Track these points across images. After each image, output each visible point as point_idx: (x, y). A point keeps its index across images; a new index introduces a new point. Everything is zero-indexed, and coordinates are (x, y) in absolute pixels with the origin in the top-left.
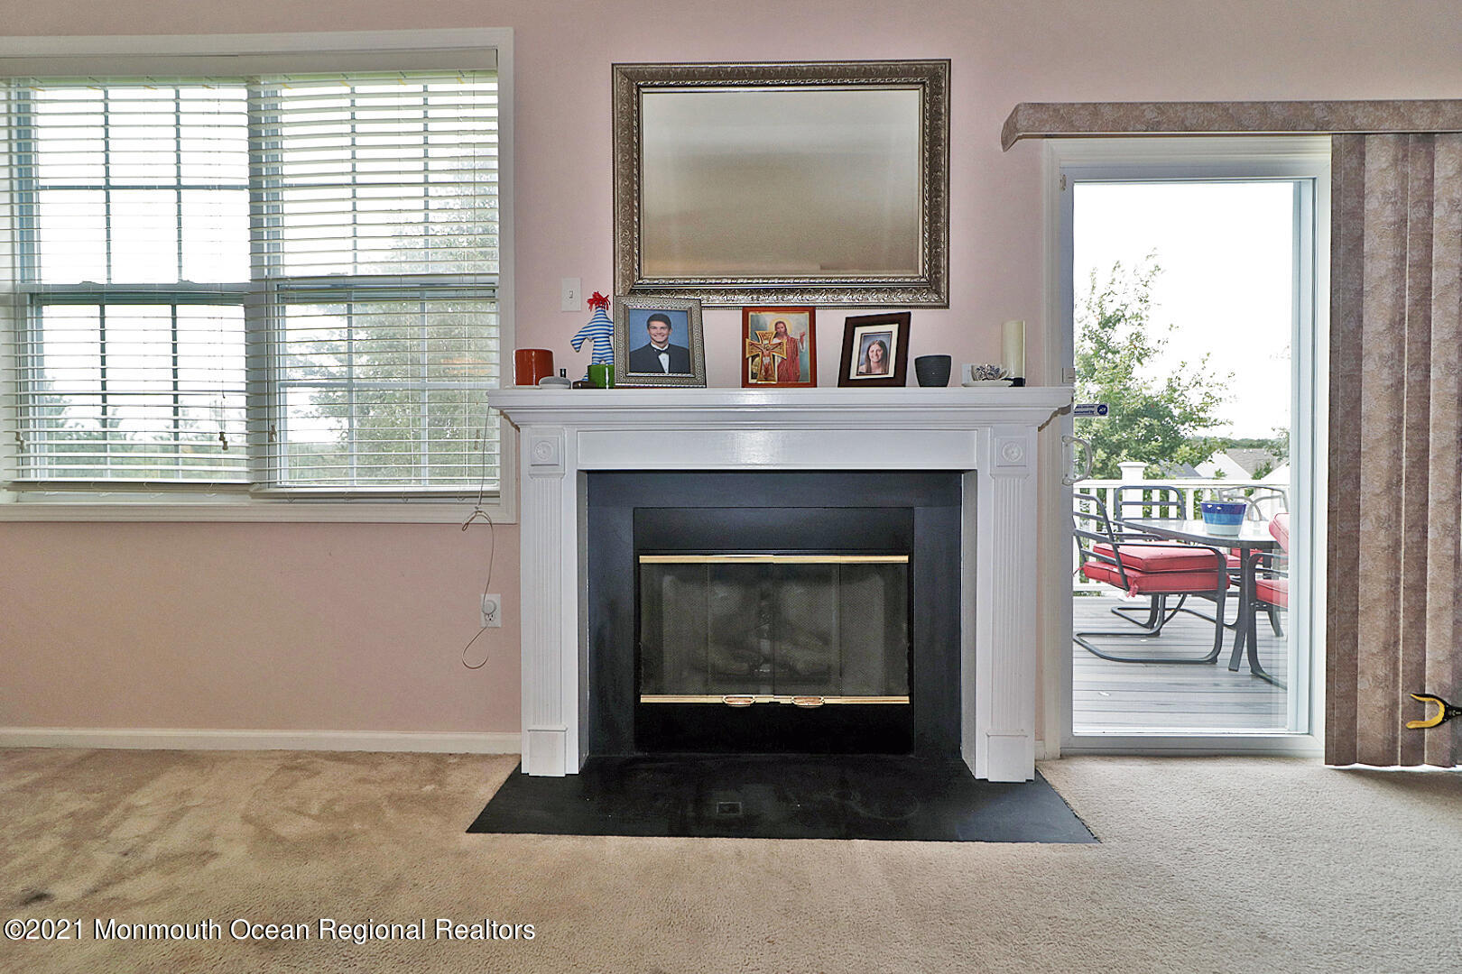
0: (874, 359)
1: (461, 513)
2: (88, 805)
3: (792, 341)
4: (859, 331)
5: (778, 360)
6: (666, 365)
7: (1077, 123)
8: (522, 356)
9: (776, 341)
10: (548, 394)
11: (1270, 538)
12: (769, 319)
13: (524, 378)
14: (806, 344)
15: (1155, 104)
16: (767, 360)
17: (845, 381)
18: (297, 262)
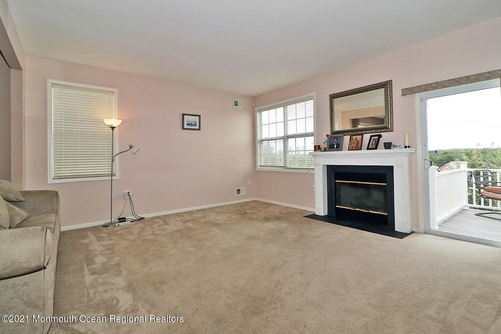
0: (373, 144)
1: (306, 171)
2: (266, 207)
3: (358, 141)
4: (373, 138)
5: (355, 145)
6: (335, 147)
7: (415, 91)
8: (315, 147)
9: (355, 141)
10: (319, 153)
12: (354, 137)
13: (315, 150)
14: (360, 142)
15: (435, 83)
16: (353, 145)
18: (291, 132)
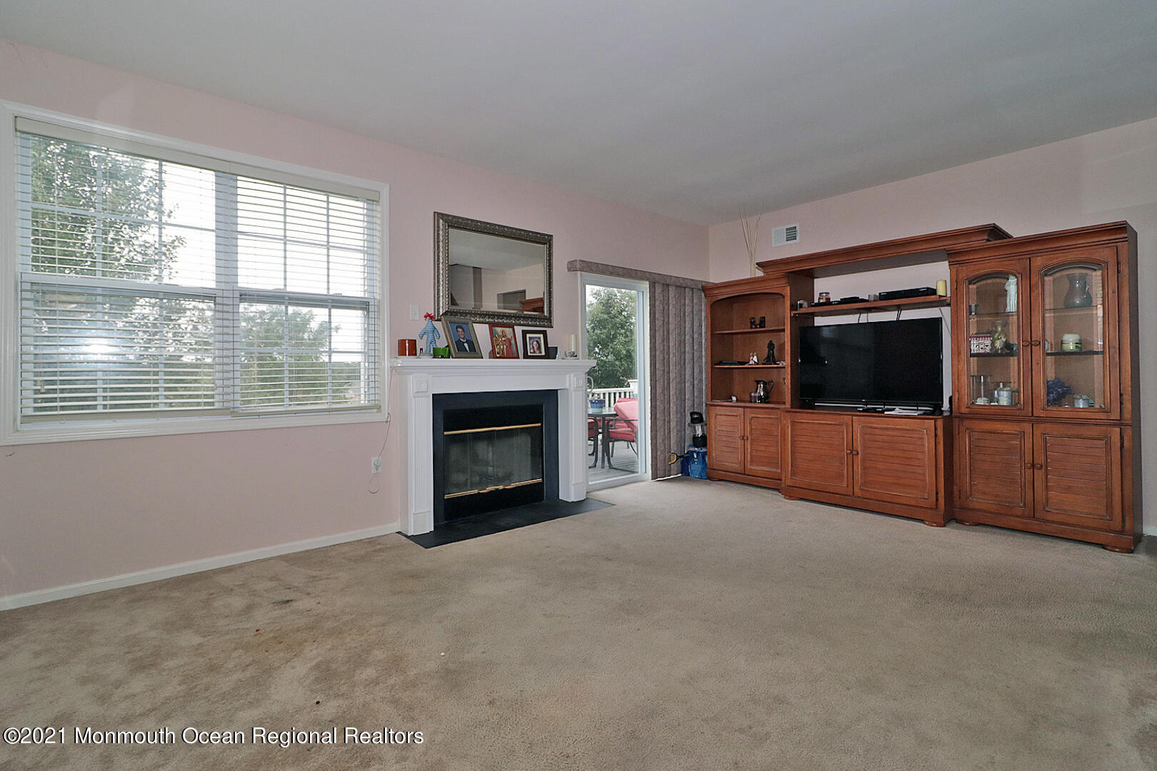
0: (535, 348)
3: (508, 339)
6: (467, 348)
8: (402, 342)
11: (615, 413)
12: (499, 330)
13: (403, 353)
14: (513, 341)
17: (526, 356)
